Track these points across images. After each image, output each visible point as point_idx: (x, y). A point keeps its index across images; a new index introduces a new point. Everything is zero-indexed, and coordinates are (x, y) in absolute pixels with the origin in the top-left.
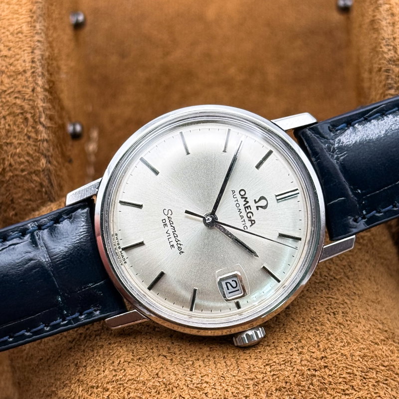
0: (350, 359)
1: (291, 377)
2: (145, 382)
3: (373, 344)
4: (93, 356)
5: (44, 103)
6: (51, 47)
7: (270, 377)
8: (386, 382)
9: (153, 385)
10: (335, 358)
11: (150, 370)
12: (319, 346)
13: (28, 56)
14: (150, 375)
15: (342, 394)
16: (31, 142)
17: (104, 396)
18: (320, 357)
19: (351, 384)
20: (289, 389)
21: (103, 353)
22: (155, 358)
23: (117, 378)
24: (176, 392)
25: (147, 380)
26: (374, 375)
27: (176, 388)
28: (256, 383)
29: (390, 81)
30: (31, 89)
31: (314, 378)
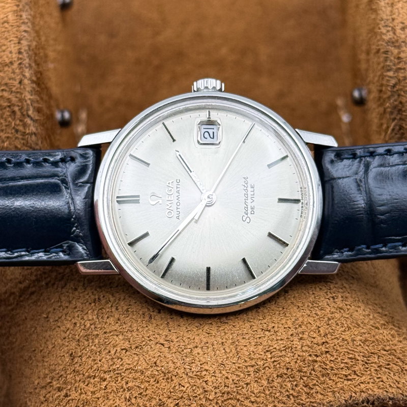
0: (351, 344)
1: (292, 363)
2: (143, 372)
3: (373, 328)
4: (89, 346)
5: (32, 95)
6: (38, 36)
7: (271, 364)
8: (388, 367)
9: (151, 374)
10: (336, 343)
11: (148, 358)
12: (319, 331)
13: (14, 47)
14: (148, 364)
15: (345, 380)
16: (19, 135)
17: (102, 386)
18: (320, 342)
19: (353, 369)
20: (290, 375)
21: (99, 342)
22: (152, 346)
23: (114, 367)
24: (176, 380)
25: (145, 369)
26: (376, 360)
27: (176, 376)
28: (256, 370)
29: (388, 63)
30: (18, 81)
31: (315, 364)
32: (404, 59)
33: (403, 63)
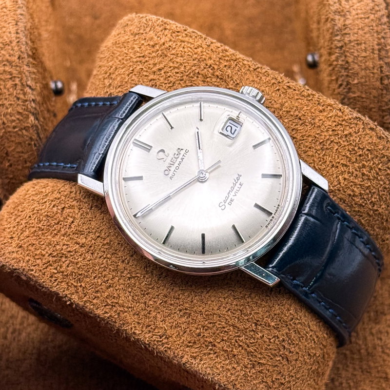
5: (29, 67)
13: (13, 28)
16: (20, 102)
30: (17, 57)
32: (349, 26)
33: (348, 29)
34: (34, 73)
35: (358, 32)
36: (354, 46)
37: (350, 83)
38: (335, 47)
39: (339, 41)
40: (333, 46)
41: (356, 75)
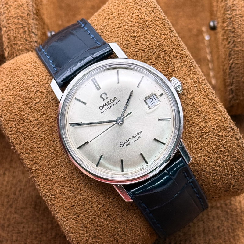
5: (34, 21)
16: (27, 43)
30: (26, 14)
32: (236, 5)
33: (235, 7)
34: (37, 24)
35: (241, 9)
36: (238, 18)
37: (235, 41)
38: (226, 18)
39: (229, 14)
40: (225, 17)
41: (239, 36)
